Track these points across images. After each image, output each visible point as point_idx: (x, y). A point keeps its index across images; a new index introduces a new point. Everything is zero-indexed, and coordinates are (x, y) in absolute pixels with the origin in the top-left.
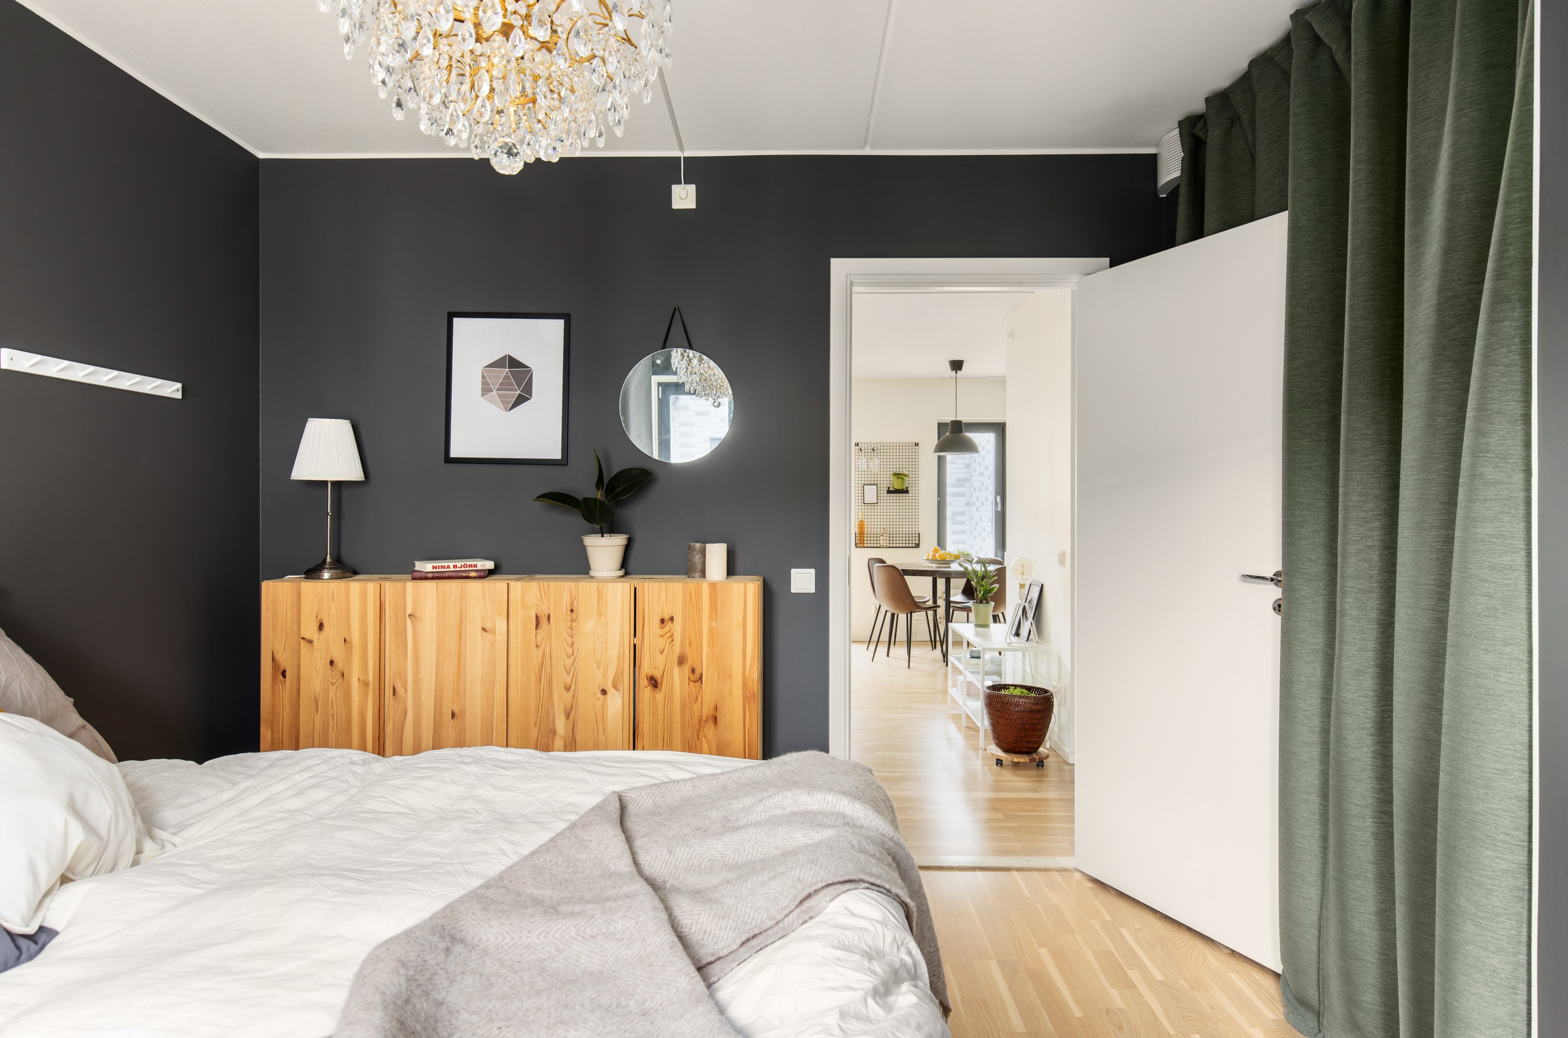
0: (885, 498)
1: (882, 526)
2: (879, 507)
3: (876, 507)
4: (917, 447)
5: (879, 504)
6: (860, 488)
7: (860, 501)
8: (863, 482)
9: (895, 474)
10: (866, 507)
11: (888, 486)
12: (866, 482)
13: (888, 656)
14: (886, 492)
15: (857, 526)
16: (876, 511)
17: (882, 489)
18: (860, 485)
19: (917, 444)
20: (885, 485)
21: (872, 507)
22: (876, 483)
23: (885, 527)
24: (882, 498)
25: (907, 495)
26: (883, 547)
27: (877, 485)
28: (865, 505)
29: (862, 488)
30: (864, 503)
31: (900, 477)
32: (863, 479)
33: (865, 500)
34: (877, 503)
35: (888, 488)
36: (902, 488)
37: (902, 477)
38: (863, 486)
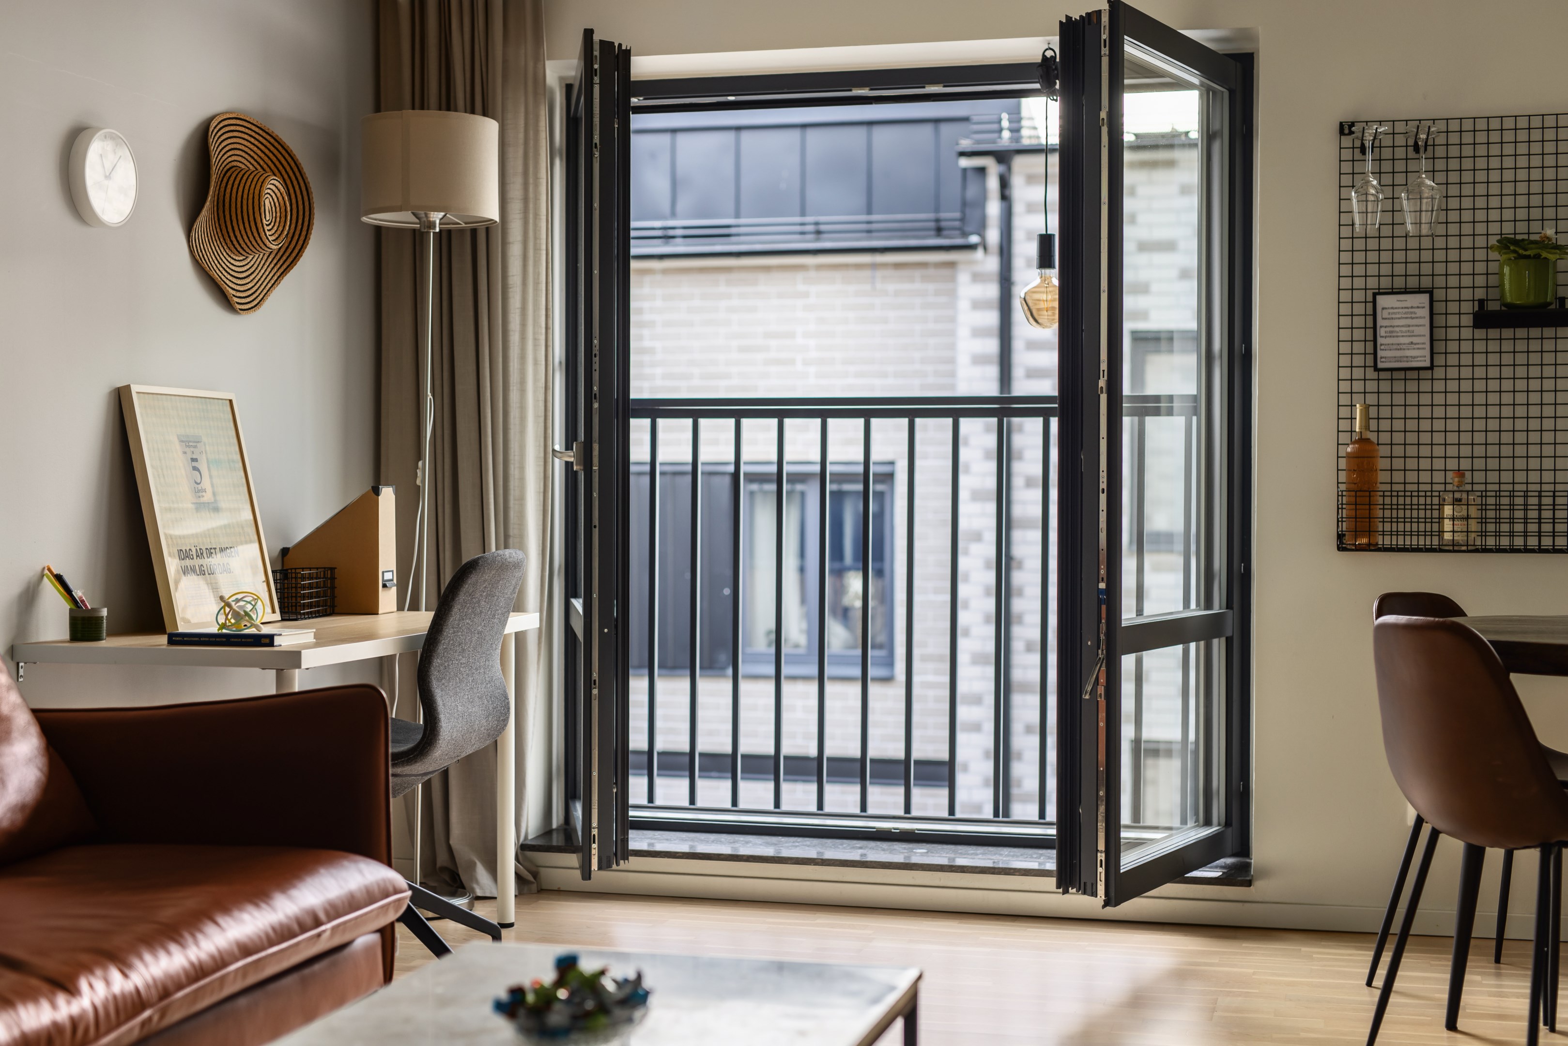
0: (1466, 346)
1: (1452, 464)
2: (1439, 386)
3: (1425, 386)
5: (1439, 373)
6: (1359, 309)
7: (1358, 360)
8: (1372, 283)
9: (1507, 244)
10: (1385, 386)
11: (1480, 294)
12: (1385, 283)
13: (1451, 1025)
14: (1467, 320)
15: (1343, 463)
16: (1425, 399)
17: (1453, 307)
18: (1359, 296)
20: (1467, 294)
21: (1412, 386)
22: (1426, 282)
23: (1465, 464)
24: (1453, 346)
25: (1562, 331)
26: (1454, 548)
27: (1431, 294)
28: (1383, 375)
29: (1370, 306)
30: (1376, 369)
31: (1528, 257)
32: (1372, 270)
33: (1380, 353)
34: (1432, 368)
35: (1481, 302)
36: (1531, 300)
37: (1537, 256)
38: (1370, 298)
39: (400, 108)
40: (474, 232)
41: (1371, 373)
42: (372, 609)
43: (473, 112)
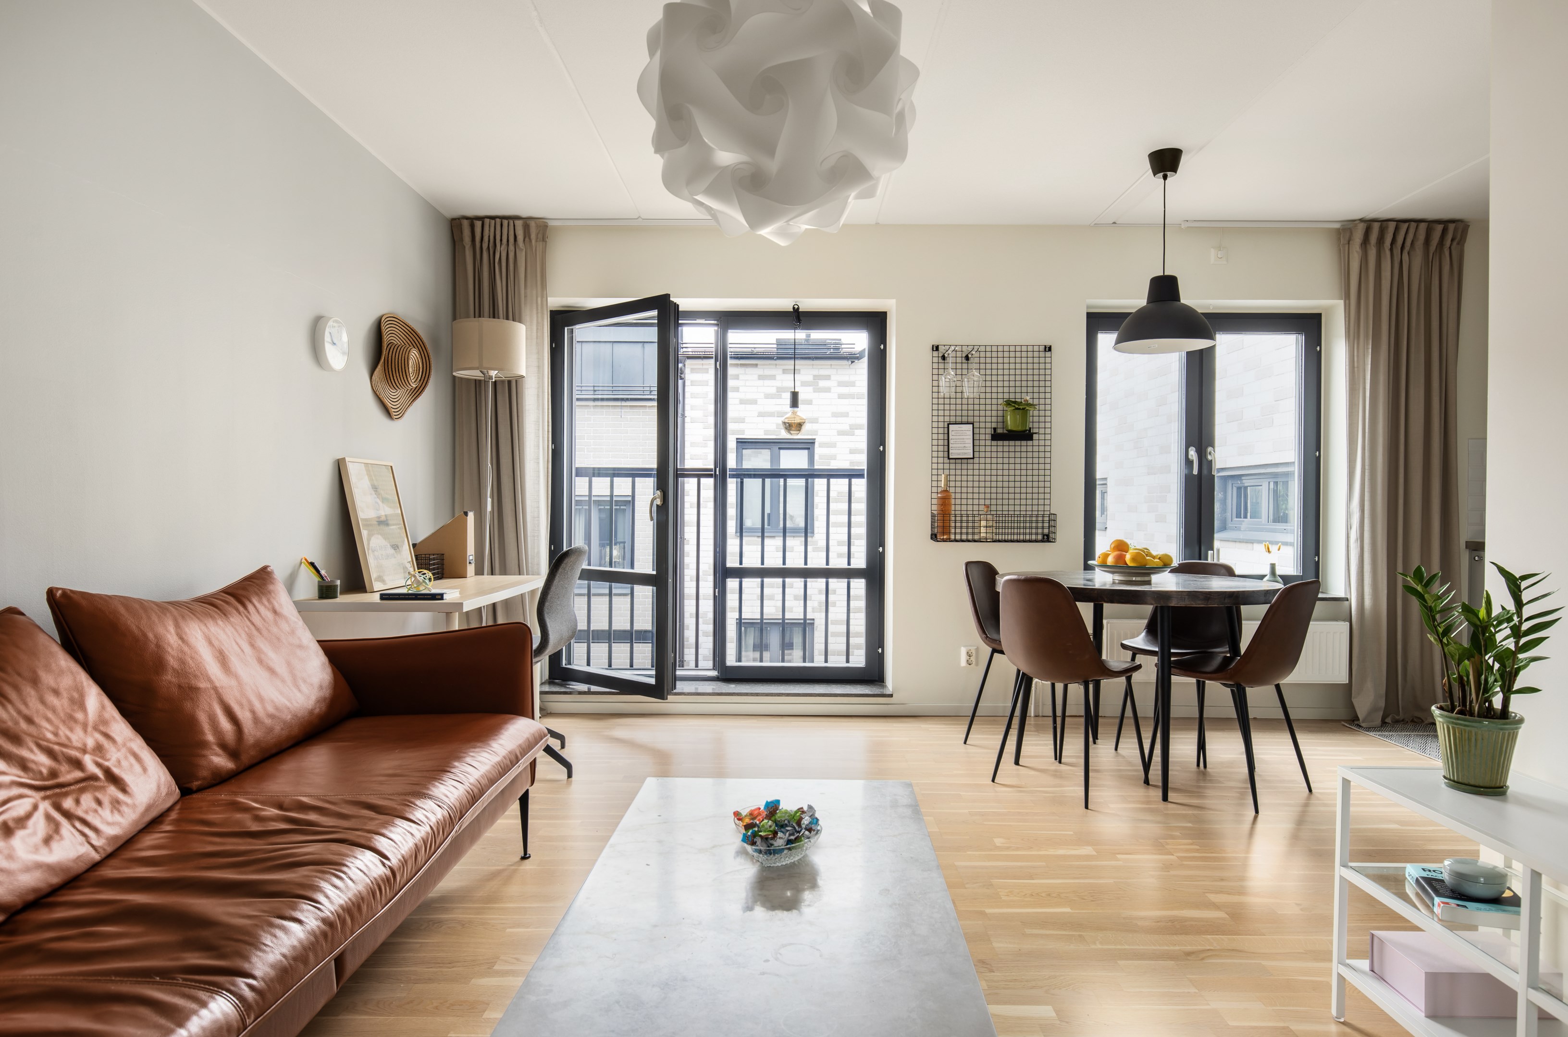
0: (988, 449)
1: (982, 502)
2: (976, 466)
3: (970, 466)
4: (1048, 354)
5: (976, 460)
6: (941, 431)
7: (941, 454)
8: (947, 419)
9: (1009, 403)
10: (953, 466)
11: (994, 425)
12: (953, 419)
14: (989, 437)
15: (935, 501)
16: (971, 472)
17: (982, 431)
18: (941, 425)
19: (1048, 349)
20: (988, 425)
21: (964, 466)
22: (971, 419)
23: (988, 502)
24: (982, 449)
25: (1030, 443)
26: (986, 541)
27: (973, 424)
28: (952, 461)
29: (946, 429)
30: (949, 458)
31: (1019, 409)
32: (947, 413)
33: (950, 451)
34: (973, 458)
35: (995, 429)
36: (1020, 428)
37: (1023, 409)
38: (946, 426)
39: (468, 316)
40: (509, 382)
41: (946, 460)
42: (463, 576)
43: (507, 319)
